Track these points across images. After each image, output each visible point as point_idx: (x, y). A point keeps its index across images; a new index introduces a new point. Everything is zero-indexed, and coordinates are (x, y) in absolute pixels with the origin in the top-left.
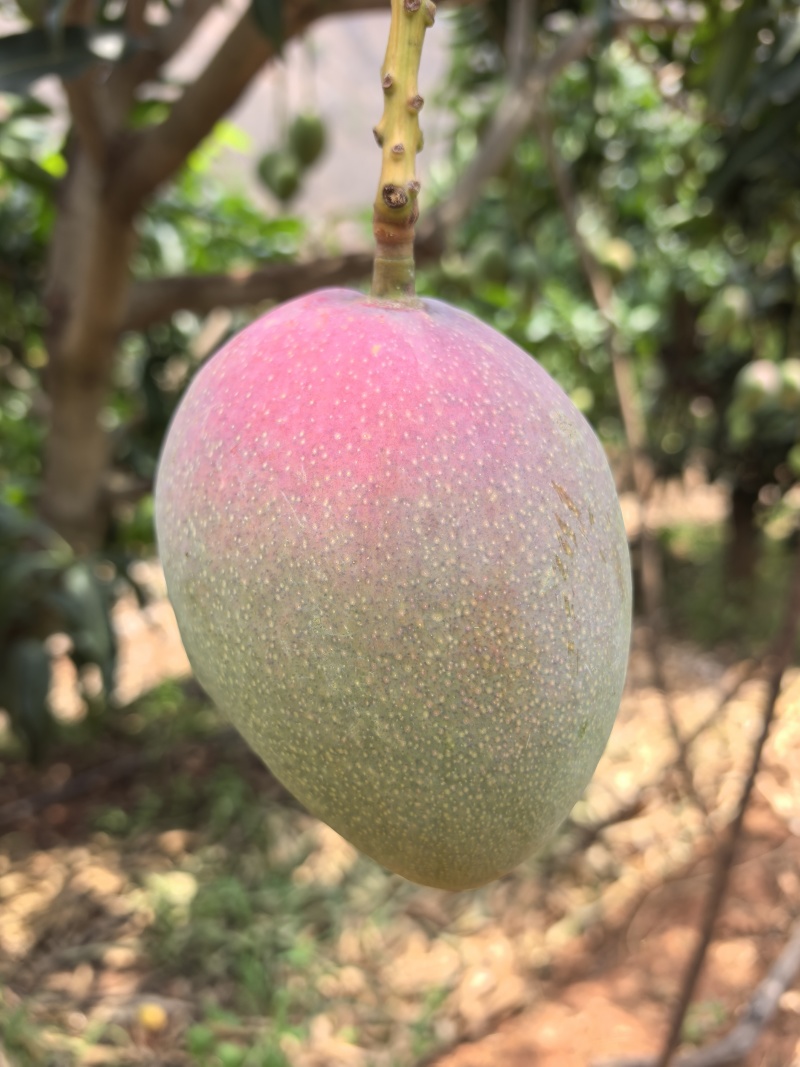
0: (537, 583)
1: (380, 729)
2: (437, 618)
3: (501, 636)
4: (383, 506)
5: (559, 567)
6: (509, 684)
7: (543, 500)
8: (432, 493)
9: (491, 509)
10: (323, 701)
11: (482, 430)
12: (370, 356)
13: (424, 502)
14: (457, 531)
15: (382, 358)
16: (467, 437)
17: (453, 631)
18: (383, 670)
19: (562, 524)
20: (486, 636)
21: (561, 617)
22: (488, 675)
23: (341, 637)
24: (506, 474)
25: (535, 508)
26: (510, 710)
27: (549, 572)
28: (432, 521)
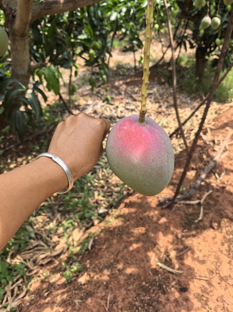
0: (165, 165)
1: (146, 183)
2: (154, 171)
3: (161, 172)
4: (147, 159)
5: (168, 162)
6: (162, 177)
7: (166, 154)
8: (153, 156)
9: (160, 157)
10: (139, 181)
11: (158, 146)
12: (142, 137)
13: (152, 158)
14: (156, 161)
15: (144, 137)
16: (156, 148)
17: (156, 172)
18: (147, 177)
19: (168, 156)
20: (160, 172)
21: (168, 168)
22: (160, 176)
23: (142, 174)
24: (161, 152)
25: (165, 155)
26: (162, 179)
27: (167, 163)
28: (153, 160)
